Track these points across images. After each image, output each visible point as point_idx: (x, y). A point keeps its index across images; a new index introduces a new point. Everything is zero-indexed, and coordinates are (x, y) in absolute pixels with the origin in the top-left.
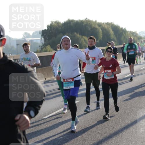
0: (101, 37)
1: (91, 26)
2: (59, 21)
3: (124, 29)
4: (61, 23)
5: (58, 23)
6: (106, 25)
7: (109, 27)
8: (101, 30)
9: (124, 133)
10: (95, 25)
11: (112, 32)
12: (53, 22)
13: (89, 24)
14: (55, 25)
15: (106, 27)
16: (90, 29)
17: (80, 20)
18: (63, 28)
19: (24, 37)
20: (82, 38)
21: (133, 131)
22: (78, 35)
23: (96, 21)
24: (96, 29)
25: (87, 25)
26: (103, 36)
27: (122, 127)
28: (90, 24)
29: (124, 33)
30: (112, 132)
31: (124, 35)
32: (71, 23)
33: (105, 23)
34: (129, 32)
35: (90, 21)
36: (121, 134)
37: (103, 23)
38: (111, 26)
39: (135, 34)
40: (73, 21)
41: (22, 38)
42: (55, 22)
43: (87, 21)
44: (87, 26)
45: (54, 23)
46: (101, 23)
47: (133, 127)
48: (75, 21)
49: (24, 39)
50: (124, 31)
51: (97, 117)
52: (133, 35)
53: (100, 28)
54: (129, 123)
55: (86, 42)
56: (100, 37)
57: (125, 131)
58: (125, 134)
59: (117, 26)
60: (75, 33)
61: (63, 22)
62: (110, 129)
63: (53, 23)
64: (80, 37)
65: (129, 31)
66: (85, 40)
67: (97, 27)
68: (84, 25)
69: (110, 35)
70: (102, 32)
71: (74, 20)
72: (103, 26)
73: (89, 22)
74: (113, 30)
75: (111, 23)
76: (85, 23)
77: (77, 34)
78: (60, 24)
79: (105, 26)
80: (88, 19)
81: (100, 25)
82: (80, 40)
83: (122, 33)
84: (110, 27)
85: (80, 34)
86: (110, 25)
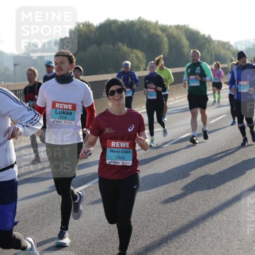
0: (167, 50)
1: (147, 31)
2: (91, 23)
3: (208, 37)
4: (94, 27)
5: (88, 26)
6: (175, 29)
7: (180, 33)
8: (166, 39)
9: (206, 224)
10: (155, 30)
11: (185, 42)
12: (80, 24)
13: (144, 28)
14: (84, 29)
15: (175, 33)
16: (146, 36)
17: (128, 20)
18: (98, 34)
19: (27, 52)
20: (132, 52)
21: (223, 219)
22: (125, 48)
23: (157, 23)
24: (158, 36)
25: (141, 29)
26: (170, 48)
27: (204, 213)
28: (146, 27)
29: (207, 44)
30: (185, 222)
31: (208, 47)
32: (113, 26)
33: (172, 27)
34: (216, 43)
35: (146, 22)
36: (202, 225)
37: (171, 26)
38: (185, 32)
39: (227, 46)
40: (115, 22)
41: (24, 53)
42: (83, 25)
43: (140, 22)
44: (141, 32)
45: (81, 26)
46: (166, 26)
47: (225, 212)
48: (120, 23)
49: (28, 54)
50: (208, 40)
51: (159, 195)
52: (223, 48)
53: (164, 35)
54: (217, 205)
55: (139, 60)
56: (164, 51)
57: (209, 220)
58: (210, 227)
59: (196, 31)
60: (120, 44)
61: (98, 25)
62: (183, 217)
63: (79, 26)
64: (129, 50)
65: (216, 41)
66: (137, 57)
67: (159, 32)
68: (135, 29)
69: (182, 47)
70: (167, 42)
71: (118, 21)
72: (170, 31)
73: (145, 25)
74: (187, 39)
75: (185, 26)
76: (137, 27)
77: (123, 46)
78: (92, 28)
79: (173, 31)
80: (142, 19)
81: (164, 29)
82: (129, 55)
83: (204, 44)
84: (182, 34)
85: (128, 46)
86: (183, 30)
